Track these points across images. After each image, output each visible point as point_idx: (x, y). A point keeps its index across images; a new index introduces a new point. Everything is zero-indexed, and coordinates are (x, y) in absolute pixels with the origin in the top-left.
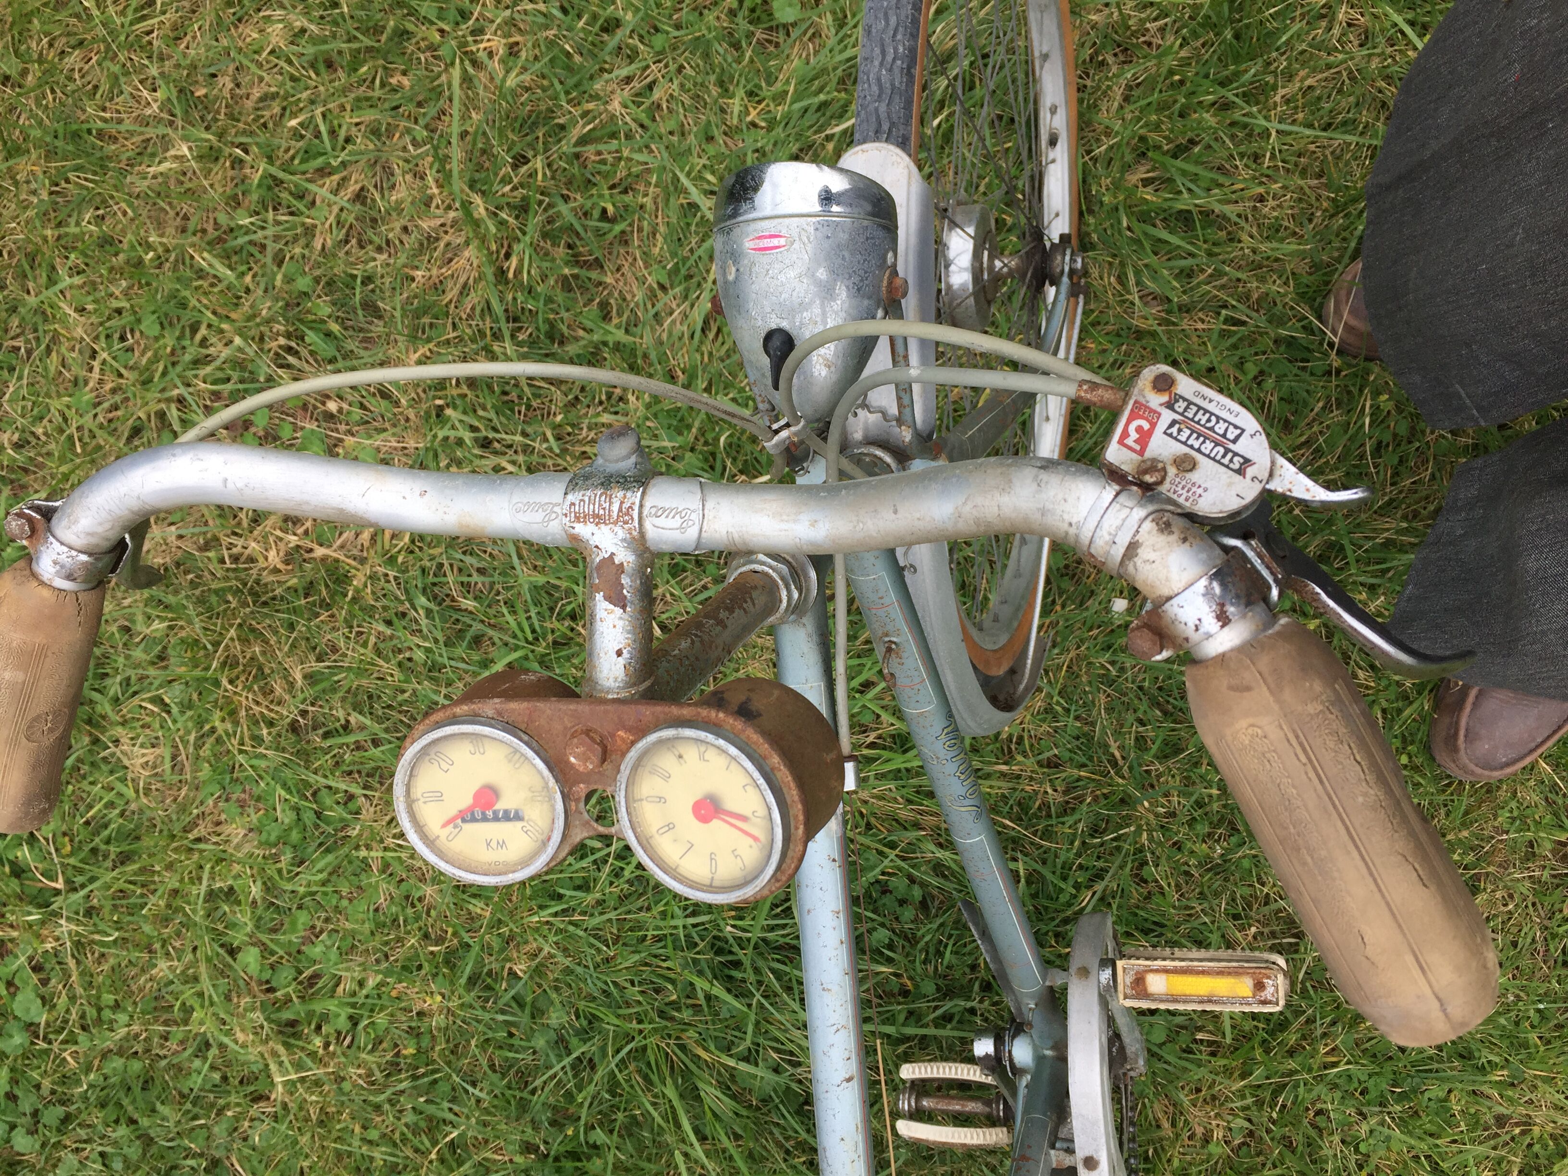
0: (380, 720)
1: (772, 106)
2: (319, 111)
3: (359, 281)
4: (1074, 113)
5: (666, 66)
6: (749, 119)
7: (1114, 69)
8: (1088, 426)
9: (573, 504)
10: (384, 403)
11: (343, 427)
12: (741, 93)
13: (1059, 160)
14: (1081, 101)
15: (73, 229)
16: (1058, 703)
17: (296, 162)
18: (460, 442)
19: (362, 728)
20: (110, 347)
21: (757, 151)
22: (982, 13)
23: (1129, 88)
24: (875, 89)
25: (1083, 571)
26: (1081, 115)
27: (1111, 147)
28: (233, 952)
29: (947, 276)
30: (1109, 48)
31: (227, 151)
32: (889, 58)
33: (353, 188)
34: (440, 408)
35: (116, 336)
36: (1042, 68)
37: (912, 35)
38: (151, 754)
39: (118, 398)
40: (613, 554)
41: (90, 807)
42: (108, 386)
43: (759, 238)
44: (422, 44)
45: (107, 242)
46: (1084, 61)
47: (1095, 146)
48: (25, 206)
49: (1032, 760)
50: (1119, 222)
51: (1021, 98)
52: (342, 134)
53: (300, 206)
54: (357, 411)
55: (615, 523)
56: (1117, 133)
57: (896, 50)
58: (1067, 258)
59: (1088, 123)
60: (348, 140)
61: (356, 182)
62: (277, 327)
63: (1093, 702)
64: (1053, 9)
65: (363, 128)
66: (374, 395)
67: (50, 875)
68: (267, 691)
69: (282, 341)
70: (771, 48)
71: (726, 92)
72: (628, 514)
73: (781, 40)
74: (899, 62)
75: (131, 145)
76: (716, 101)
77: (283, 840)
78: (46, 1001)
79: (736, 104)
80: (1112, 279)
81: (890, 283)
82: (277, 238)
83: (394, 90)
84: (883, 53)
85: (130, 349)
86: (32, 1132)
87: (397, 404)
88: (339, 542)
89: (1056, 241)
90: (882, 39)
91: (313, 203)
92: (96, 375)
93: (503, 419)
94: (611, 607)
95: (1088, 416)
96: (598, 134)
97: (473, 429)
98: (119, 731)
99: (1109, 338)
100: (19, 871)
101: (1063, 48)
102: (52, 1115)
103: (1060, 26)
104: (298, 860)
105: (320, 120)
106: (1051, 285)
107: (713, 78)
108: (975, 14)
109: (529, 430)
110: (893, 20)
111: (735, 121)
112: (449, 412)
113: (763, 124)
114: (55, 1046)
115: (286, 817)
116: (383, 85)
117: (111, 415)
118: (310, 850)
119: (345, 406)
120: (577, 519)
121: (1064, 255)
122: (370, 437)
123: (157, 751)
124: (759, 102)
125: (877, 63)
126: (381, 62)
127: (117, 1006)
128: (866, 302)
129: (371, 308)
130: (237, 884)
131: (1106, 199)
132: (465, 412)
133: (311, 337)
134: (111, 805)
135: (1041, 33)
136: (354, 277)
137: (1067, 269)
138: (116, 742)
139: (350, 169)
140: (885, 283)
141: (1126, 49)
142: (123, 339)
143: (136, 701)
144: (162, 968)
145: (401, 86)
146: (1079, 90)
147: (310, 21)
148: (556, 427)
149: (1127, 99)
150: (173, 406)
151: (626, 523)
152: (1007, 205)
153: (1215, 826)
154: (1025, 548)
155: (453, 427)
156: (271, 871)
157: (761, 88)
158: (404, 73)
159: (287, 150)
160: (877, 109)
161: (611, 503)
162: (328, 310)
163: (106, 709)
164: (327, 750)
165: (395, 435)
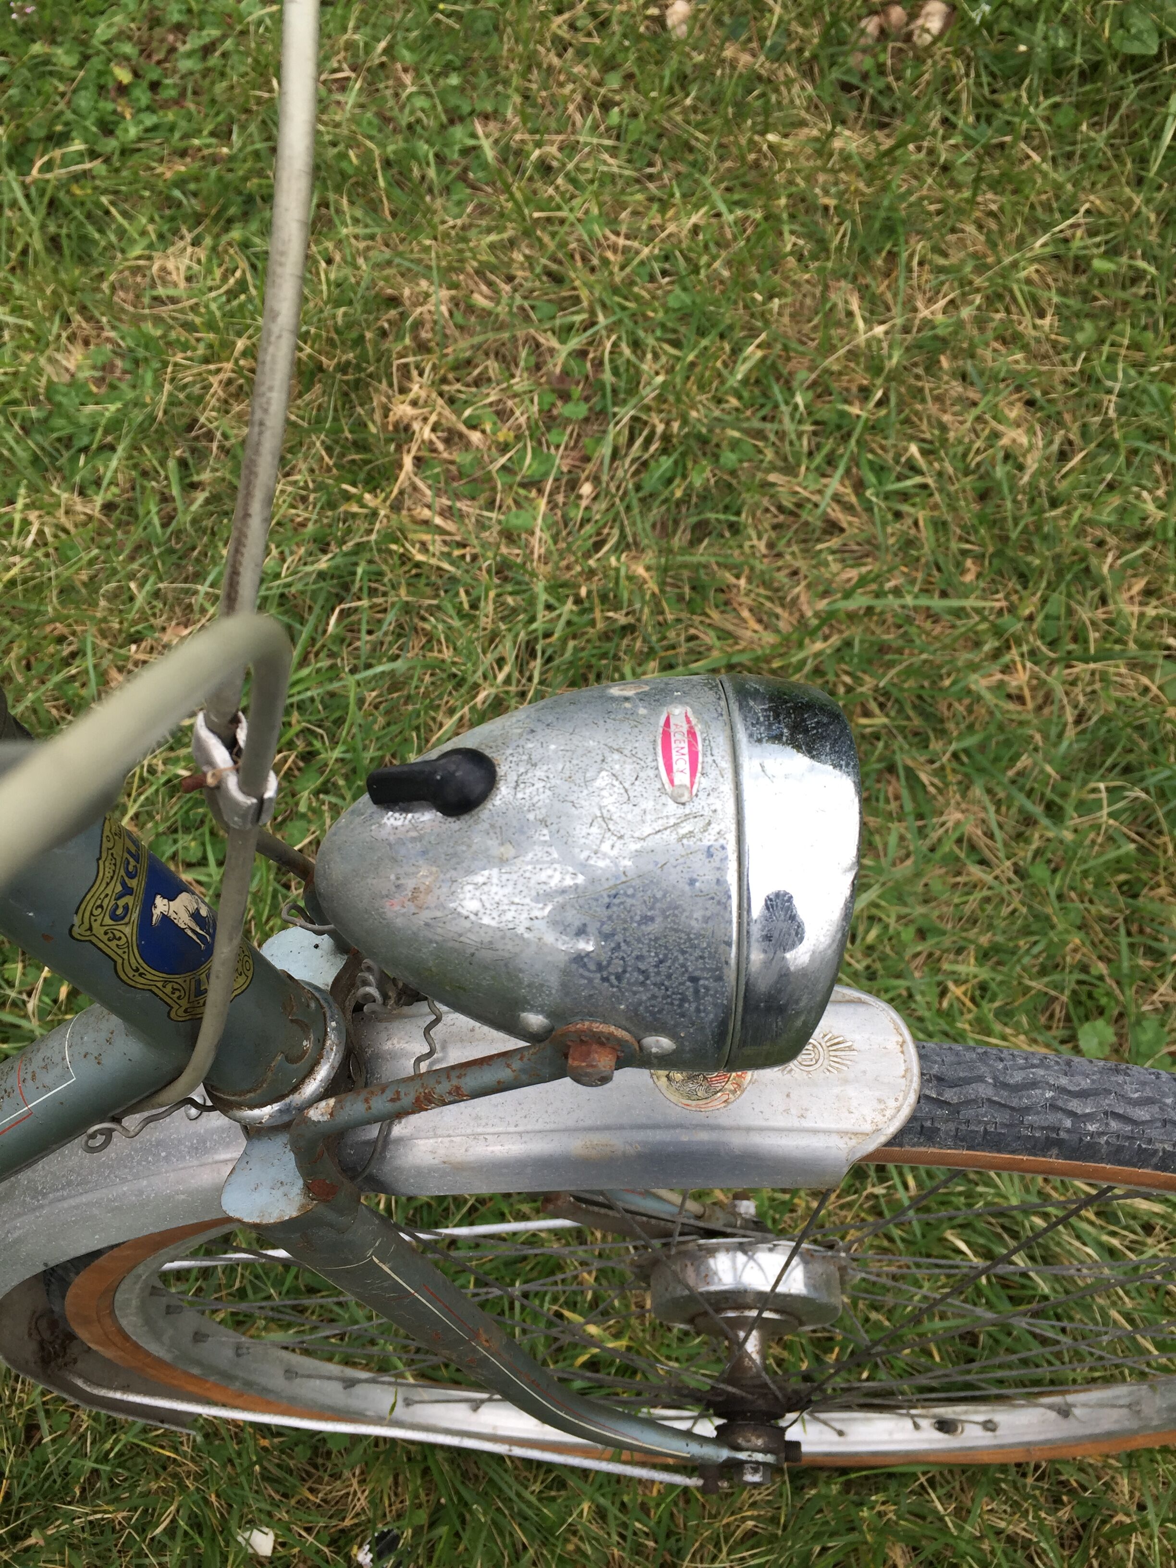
0: (196, 522)
1: (970, 1016)
2: (930, 481)
3: (733, 518)
4: (986, 1459)
5: (1010, 881)
6: (951, 985)
7: (1050, 1520)
8: (537, 1487)
10: (588, 543)
11: (560, 499)
12: (984, 974)
13: (917, 1435)
14: (1003, 1468)
15: (786, 229)
16: (117, 1441)
17: (870, 456)
18: (531, 618)
19: (188, 502)
20: (657, 258)
21: (910, 996)
22: (1114, 1314)
23: (1027, 1544)
24: (1017, 1077)
25: (320, 1481)
26: (984, 1468)
27: (941, 1519)
29: (728, 1249)
30: (1080, 1511)
31: (879, 381)
32: (1075, 1105)
33: (843, 518)
34: (576, 596)
35: (667, 266)
36: (1050, 1407)
37: (1120, 1149)
38: (178, 275)
39: (595, 262)
41: (125, 214)
42: (609, 255)
43: (692, 733)
44: (1015, 598)
45: (774, 262)
46: (1059, 1473)
47: (942, 1491)
48: (810, 179)
49: (39, 1401)
50: (833, 1535)
51: (1000, 1374)
52: (905, 508)
53: (818, 459)
54: (578, 515)
56: (961, 1529)
57: (1089, 1117)
58: (759, 1457)
59: (973, 1481)
60: (898, 515)
61: (850, 524)
62: (676, 426)
63: (117, 1500)
64: (1134, 1424)
65: (913, 531)
66: (599, 534)
67: (48, 167)
69: (660, 428)
70: (1043, 1020)
71: (984, 956)
73: (1054, 1032)
74: (1068, 1123)
75: (881, 287)
76: (971, 942)
77: (55, 409)
79: (968, 967)
80: (750, 1523)
81: (602, 1041)
82: (781, 435)
83: (958, 564)
84: (1083, 1094)
85: (652, 278)
87: (587, 555)
88: (421, 484)
89: (791, 1435)
90: (1108, 1092)
91: (824, 475)
92: (621, 241)
95: (549, 1488)
96: (920, 795)
97: (547, 635)
98: (208, 241)
99: (666, 1517)
100: (57, 139)
101: (1078, 1441)
103: (1109, 1435)
104: (28, 424)
105: (918, 480)
106: (718, 1428)
107: (1000, 939)
108: (1114, 1304)
110: (1142, 1114)
111: (946, 966)
112: (571, 605)
113: (945, 1004)
115: (85, 414)
116: (964, 553)
117: (578, 257)
118: (39, 438)
119: (584, 503)
121: (765, 1451)
122: (547, 524)
123: (182, 284)
124: (973, 1000)
125: (1064, 1081)
126: (991, 549)
128: (554, 980)
129: (701, 530)
131: (865, 1513)
132: (570, 623)
133: (666, 462)
134: (121, 233)
135: (1101, 1405)
136: (738, 513)
137: (742, 1456)
138: (196, 243)
139: (865, 516)
140: (599, 1027)
141: (1079, 1538)
142: (664, 273)
143: (244, 264)
145: (964, 572)
146: (1018, 1465)
147: (1033, 476)
149: (1011, 1540)
150: (584, 316)
152: (852, 1353)
154: (337, 1386)
155: (551, 609)
157: (992, 1000)
158: (979, 576)
159: (883, 448)
160: (980, 1079)
162: (698, 482)
163: (236, 234)
164: (163, 463)
165: (549, 552)
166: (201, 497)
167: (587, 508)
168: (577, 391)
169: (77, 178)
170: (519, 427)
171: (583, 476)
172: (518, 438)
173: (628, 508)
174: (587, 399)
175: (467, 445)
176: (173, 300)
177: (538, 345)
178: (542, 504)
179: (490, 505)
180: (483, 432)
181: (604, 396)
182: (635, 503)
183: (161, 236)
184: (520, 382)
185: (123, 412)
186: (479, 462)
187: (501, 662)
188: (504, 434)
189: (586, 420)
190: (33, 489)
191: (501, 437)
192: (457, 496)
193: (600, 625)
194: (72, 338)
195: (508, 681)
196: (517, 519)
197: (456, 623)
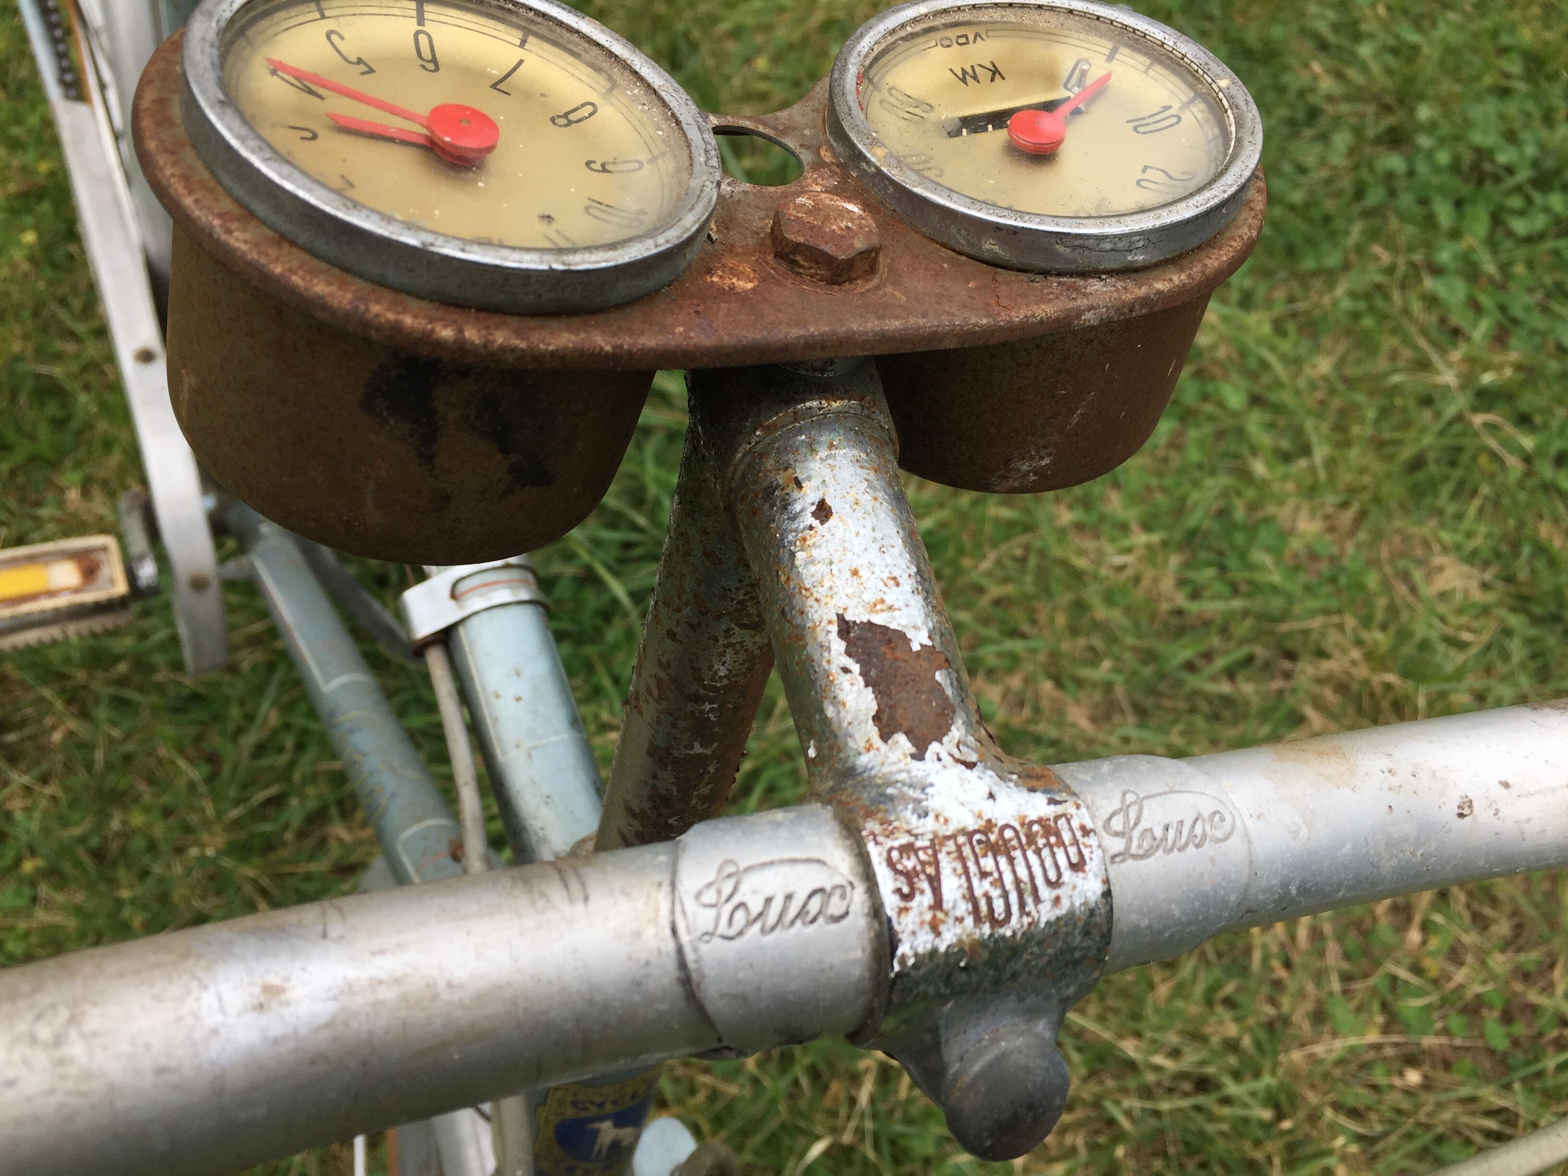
0: (1196, 693)
9: (1078, 866)
10: (1350, 1102)
11: (1389, 1051)
18: (1237, 1076)
19: (1214, 679)
28: (1256, 400)
34: (1280, 1116)
38: (1442, 583)
40: (919, 756)
41: (1481, 510)
54: (1379, 1077)
55: (937, 842)
67: (1492, 428)
68: (1342, 688)
72: (909, 876)
77: (1252, 530)
78: (1432, 301)
86: (1390, 176)
87: (1337, 1106)
93: (1192, 1126)
94: (879, 619)
97: (1226, 1101)
98: (1490, 598)
100: (1524, 421)
102: (1375, 196)
109: (1153, 1122)
112: (1266, 1114)
114: (1401, 261)
115: (1259, 556)
119: (1397, 1082)
120: (1049, 828)
122: (1352, 1050)
123: (1434, 591)
127: (1356, 316)
130: (1282, 469)
132: (1246, 1121)
134: (1459, 517)
138: (1485, 586)
143: (1485, 638)
144: (1324, 365)
148: (1120, 1136)
151: (908, 849)
153: (124, 851)
155: (1253, 1094)
156: (1251, 493)
161: (971, 897)
163: (1514, 621)
164: (1243, 641)
165: (1321, 1062)
166: (1225, 688)
167: (1391, 1087)
168: (1520, 1029)
169: (1495, 456)
170: (1449, 978)
171: (1426, 1068)
172: (1435, 982)
173: (1409, 1136)
174: (1516, 1043)
175: (1402, 927)
176: (1413, 590)
177: (1552, 966)
178: (1373, 1037)
179: (1346, 978)
180: (1424, 942)
181: (1528, 1063)
182: (1417, 1144)
183: (1474, 553)
184: (1500, 962)
185: (1275, 589)
186: (1389, 950)
187: (1175, 1053)
188: (1433, 966)
189: (1492, 1052)
190: (1165, 544)
191: (1427, 963)
192: (1340, 939)
193: (1258, 1155)
194: (1328, 517)
195: (1158, 1069)
196: (1341, 1011)
197: (1199, 990)
